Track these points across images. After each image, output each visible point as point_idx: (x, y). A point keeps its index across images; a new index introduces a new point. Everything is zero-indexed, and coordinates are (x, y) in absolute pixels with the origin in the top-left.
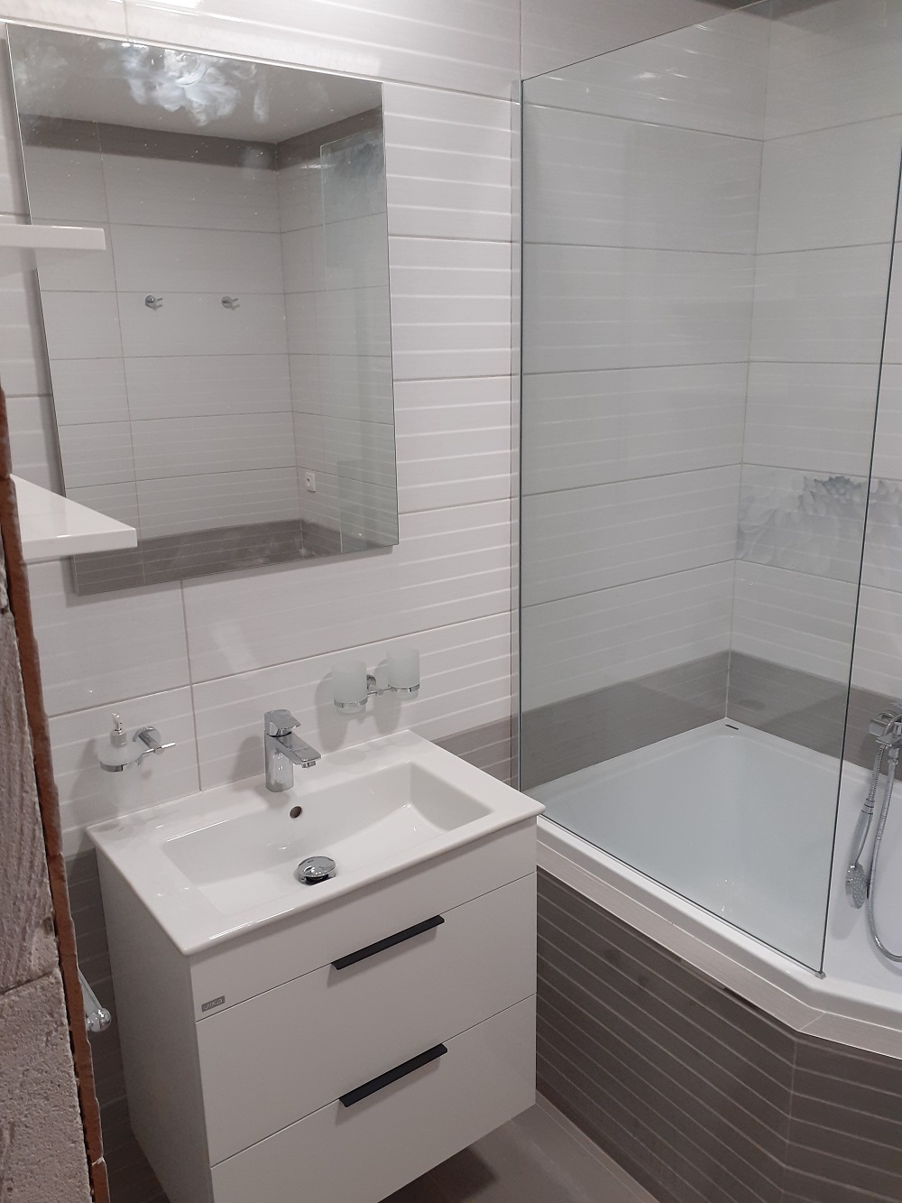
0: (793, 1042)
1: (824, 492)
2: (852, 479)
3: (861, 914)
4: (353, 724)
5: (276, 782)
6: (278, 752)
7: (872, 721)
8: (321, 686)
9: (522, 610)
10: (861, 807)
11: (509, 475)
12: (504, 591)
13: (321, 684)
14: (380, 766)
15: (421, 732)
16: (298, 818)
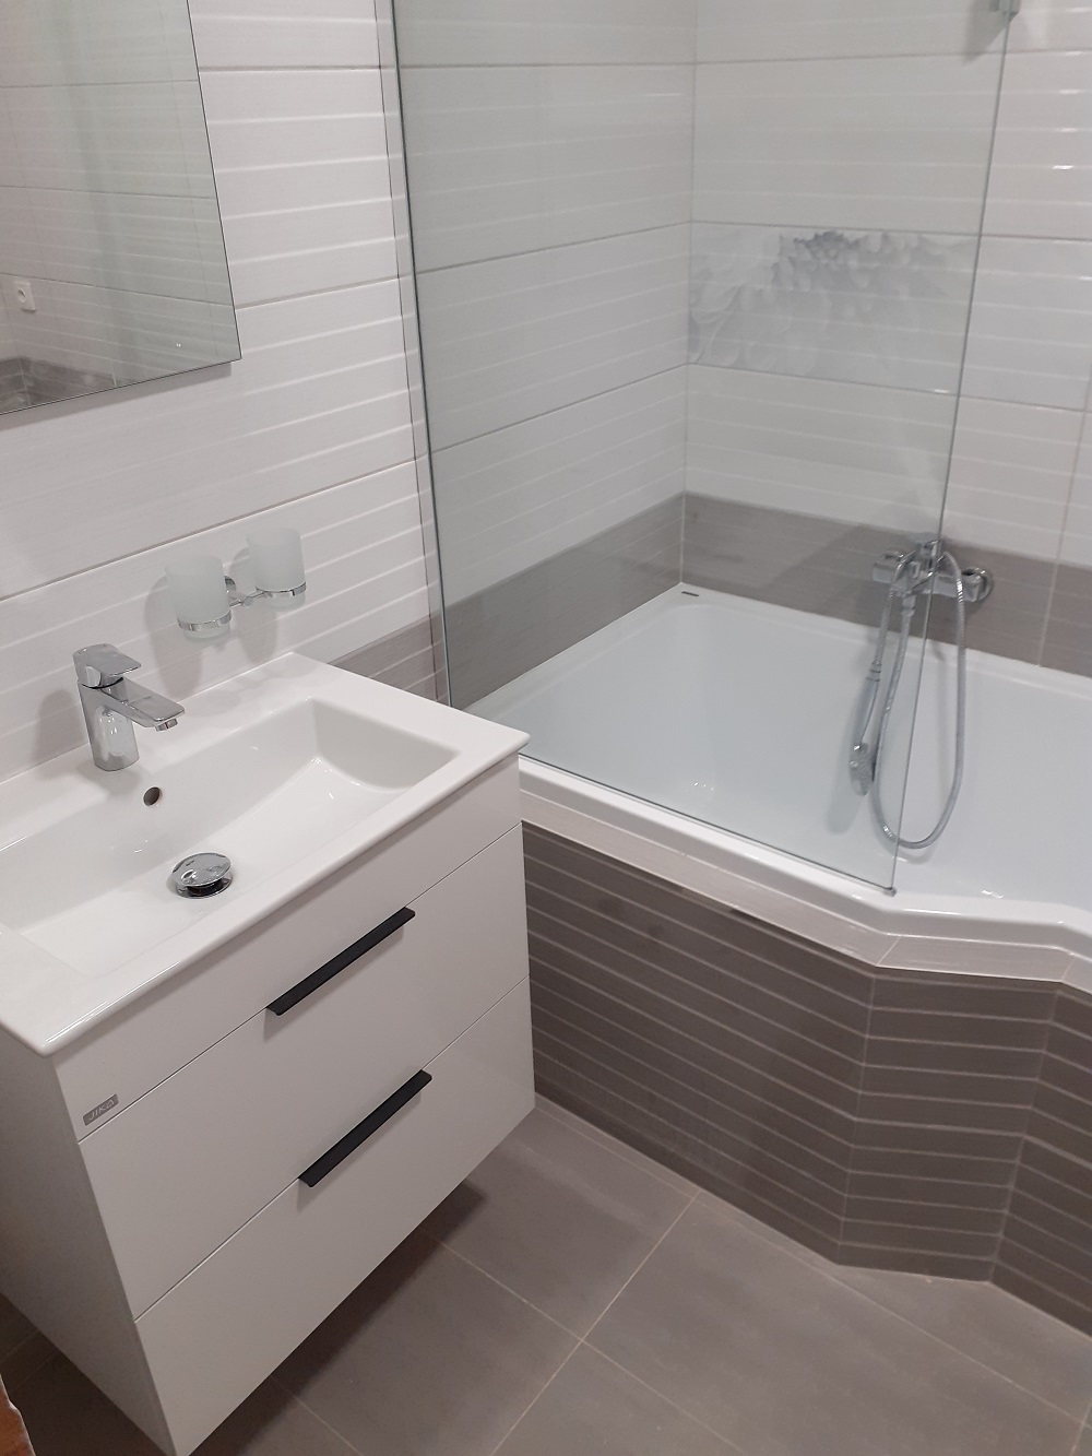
0: (870, 980)
1: (807, 256)
2: (847, 234)
3: (865, 800)
4: (209, 655)
5: (111, 756)
6: (107, 711)
7: (876, 565)
8: (150, 602)
9: (433, 455)
10: (867, 674)
11: (392, 238)
12: (402, 430)
13: (150, 597)
14: (268, 709)
15: (312, 652)
16: (157, 804)
